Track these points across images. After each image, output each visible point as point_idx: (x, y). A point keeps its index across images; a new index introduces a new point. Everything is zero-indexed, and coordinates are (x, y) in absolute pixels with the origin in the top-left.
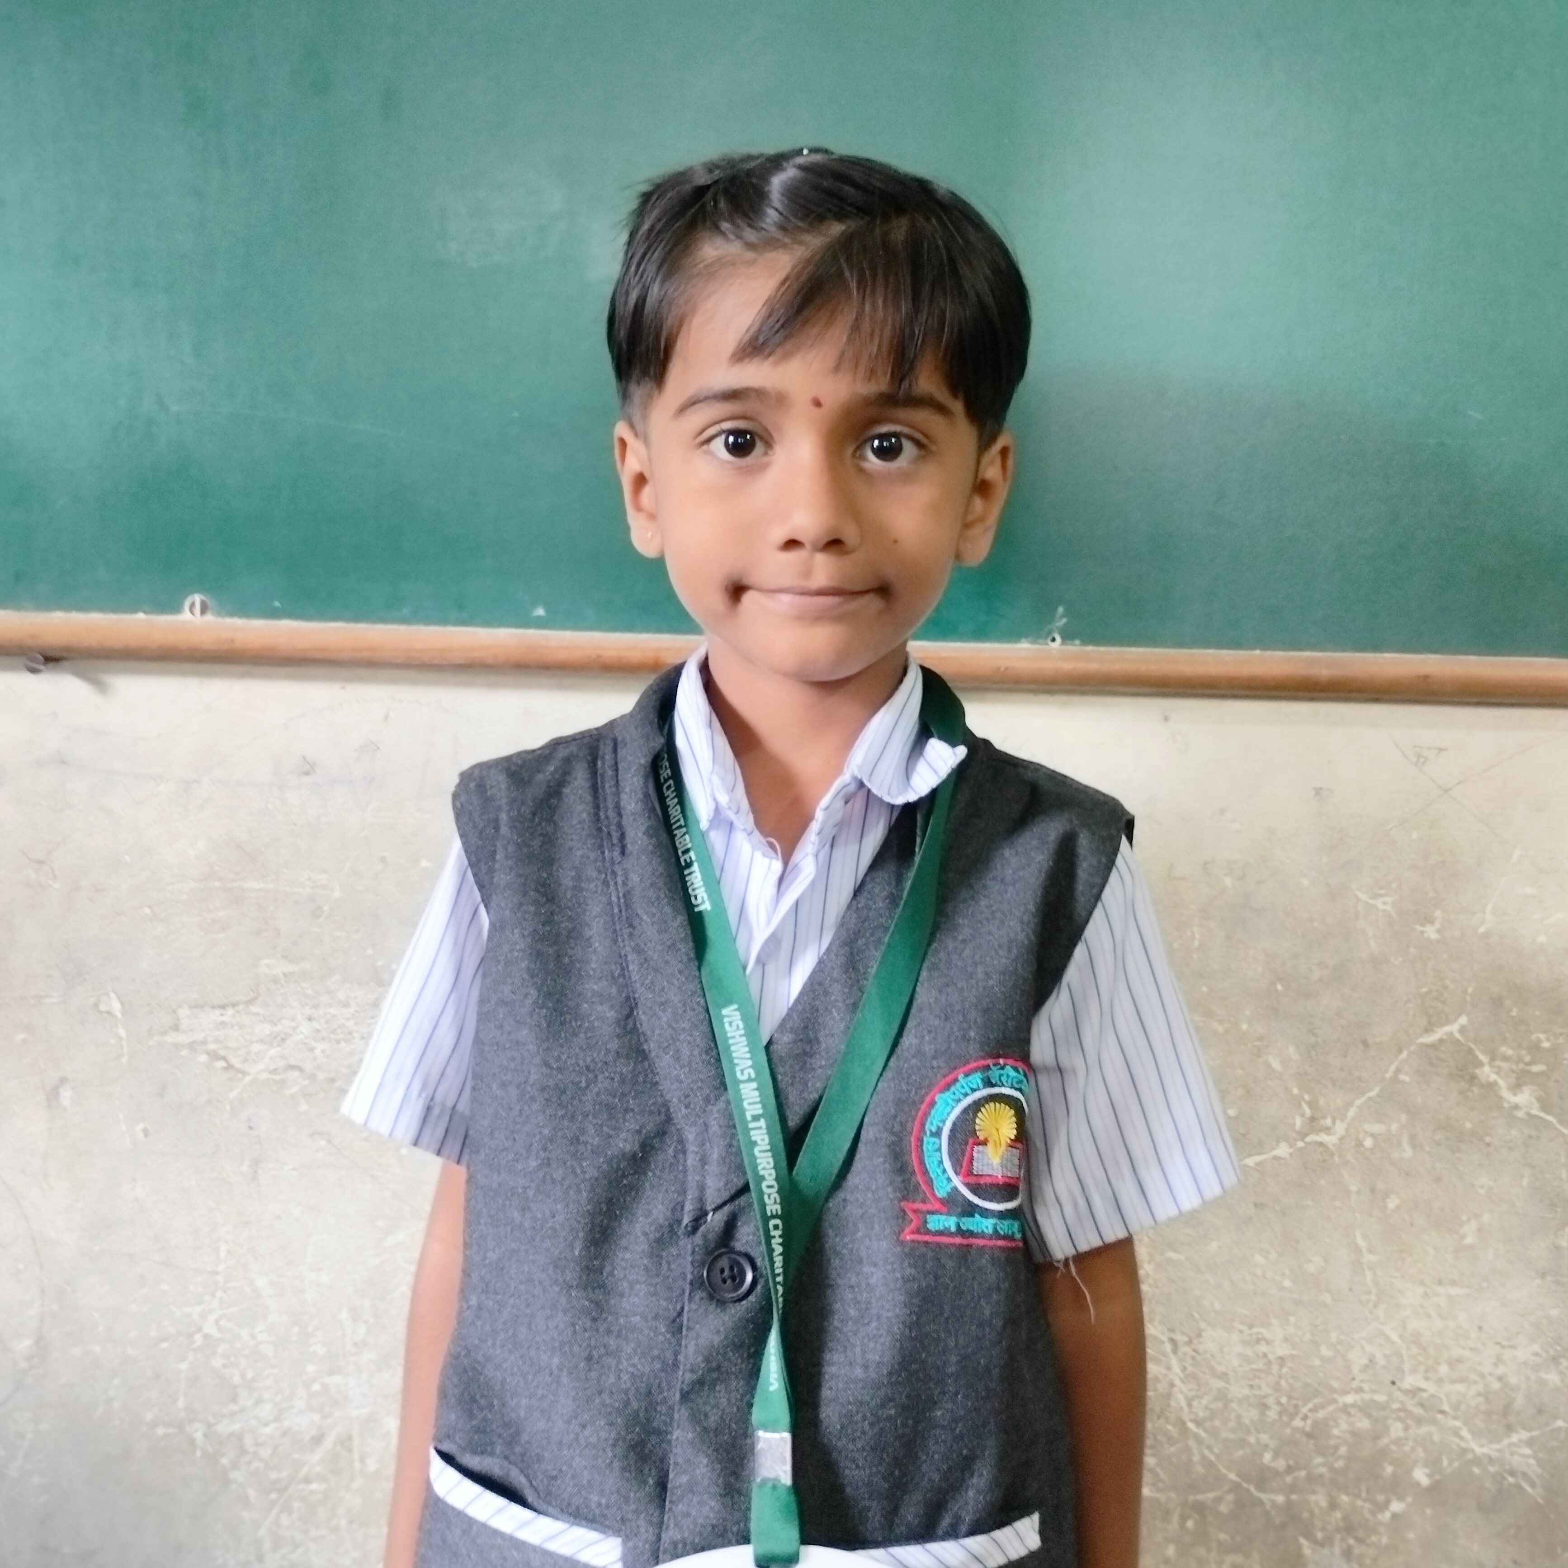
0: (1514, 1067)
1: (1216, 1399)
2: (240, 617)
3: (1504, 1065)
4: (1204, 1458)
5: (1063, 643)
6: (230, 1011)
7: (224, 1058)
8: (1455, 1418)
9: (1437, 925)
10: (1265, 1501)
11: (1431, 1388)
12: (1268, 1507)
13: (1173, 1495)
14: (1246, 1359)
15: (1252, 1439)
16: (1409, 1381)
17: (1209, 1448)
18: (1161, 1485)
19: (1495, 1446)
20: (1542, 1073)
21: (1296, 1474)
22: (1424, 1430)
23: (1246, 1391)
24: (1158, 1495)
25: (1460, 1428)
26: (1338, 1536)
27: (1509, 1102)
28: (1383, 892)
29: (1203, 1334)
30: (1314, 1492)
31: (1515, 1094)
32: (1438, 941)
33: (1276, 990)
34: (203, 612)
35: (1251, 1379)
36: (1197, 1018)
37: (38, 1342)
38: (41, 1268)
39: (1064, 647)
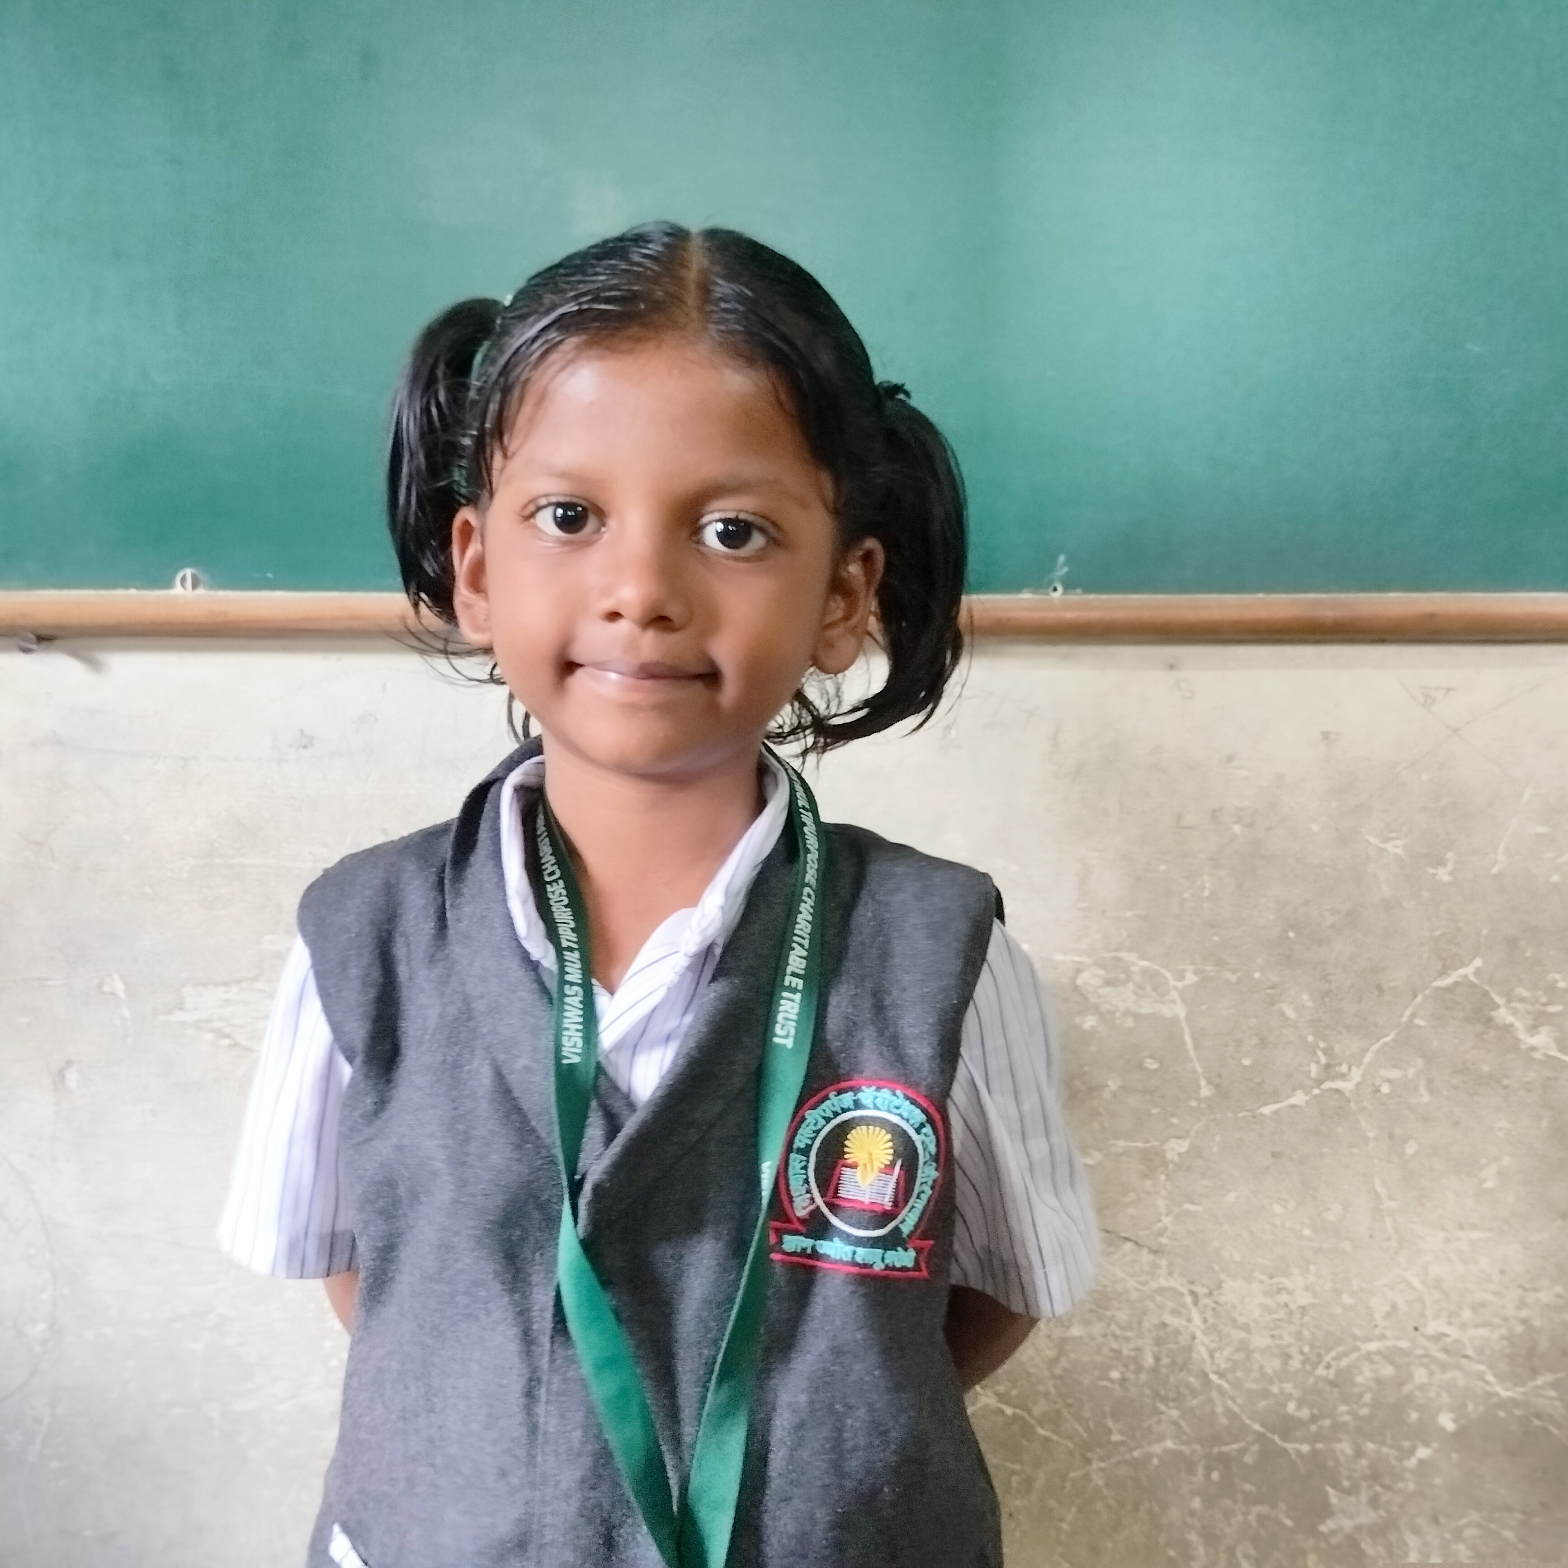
0: (1530, 1008)
1: (1237, 1350)
2: (232, 590)
3: (1520, 1006)
4: (1228, 1410)
5: (1064, 593)
6: (234, 989)
7: (228, 1036)
8: (1480, 1362)
9: (1449, 867)
10: (1291, 1451)
11: (1454, 1333)
12: (1293, 1456)
13: (1197, 1447)
14: (1266, 1309)
15: (1275, 1389)
16: (1433, 1327)
17: (1233, 1399)
18: (1185, 1438)
19: (1521, 1389)
20: (1557, 1014)
21: (1320, 1423)
22: (1449, 1375)
23: (1268, 1341)
24: (1182, 1448)
25: (1484, 1373)
26: (1364, 1484)
27: (1526, 1043)
28: (1393, 835)
29: (1223, 1285)
30: (1340, 1441)
31: (1532, 1036)
32: (1450, 884)
33: (1288, 938)
34: (195, 586)
35: (1273, 1329)
36: (1209, 968)
37: (52, 1326)
38: (52, 1251)
39: (1066, 597)
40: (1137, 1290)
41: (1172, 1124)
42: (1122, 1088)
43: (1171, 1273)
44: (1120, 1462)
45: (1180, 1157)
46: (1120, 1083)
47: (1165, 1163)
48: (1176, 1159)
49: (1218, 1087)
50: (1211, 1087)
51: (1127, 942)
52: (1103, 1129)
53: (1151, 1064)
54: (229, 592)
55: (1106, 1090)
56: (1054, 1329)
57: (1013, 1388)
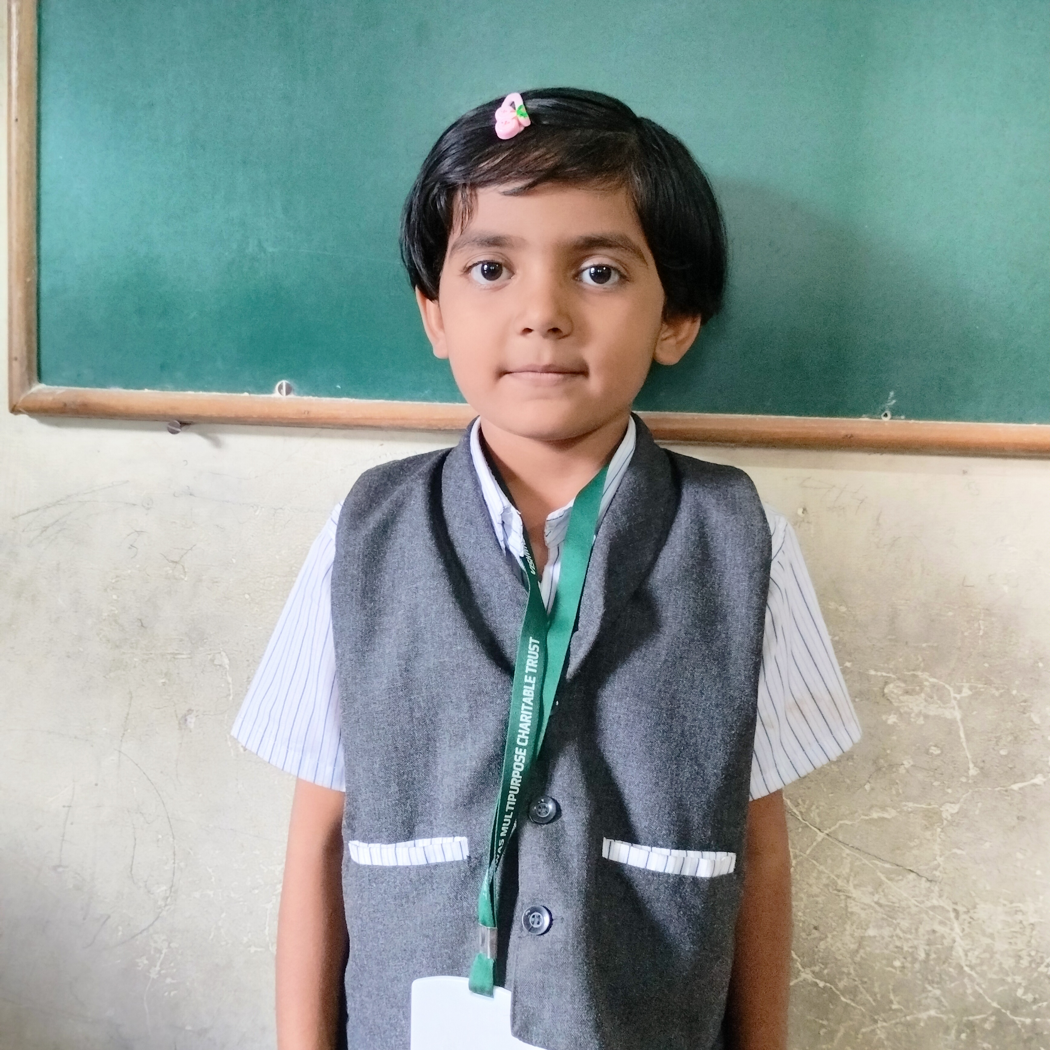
1: (985, 951)
2: (313, 396)
4: (975, 993)
5: (891, 419)
10: (1017, 1022)
12: (1020, 1026)
13: (952, 1016)
14: (1008, 924)
15: (1009, 979)
17: (978, 984)
18: (944, 1009)
21: (1040, 1004)
23: (1007, 946)
24: (942, 1016)
29: (978, 906)
33: (1038, 667)
34: (288, 393)
35: (1011, 938)
36: (980, 686)
37: (172, 886)
38: (174, 838)
39: (892, 421)
40: (917, 906)
41: (948, 793)
42: (912, 766)
43: (940, 896)
44: (897, 1023)
45: (952, 817)
46: (912, 763)
47: (941, 820)
48: (949, 818)
49: (982, 768)
50: (978, 769)
51: (922, 665)
52: (898, 794)
53: (935, 751)
54: (311, 397)
55: (902, 767)
56: (856, 930)
57: (824, 969)
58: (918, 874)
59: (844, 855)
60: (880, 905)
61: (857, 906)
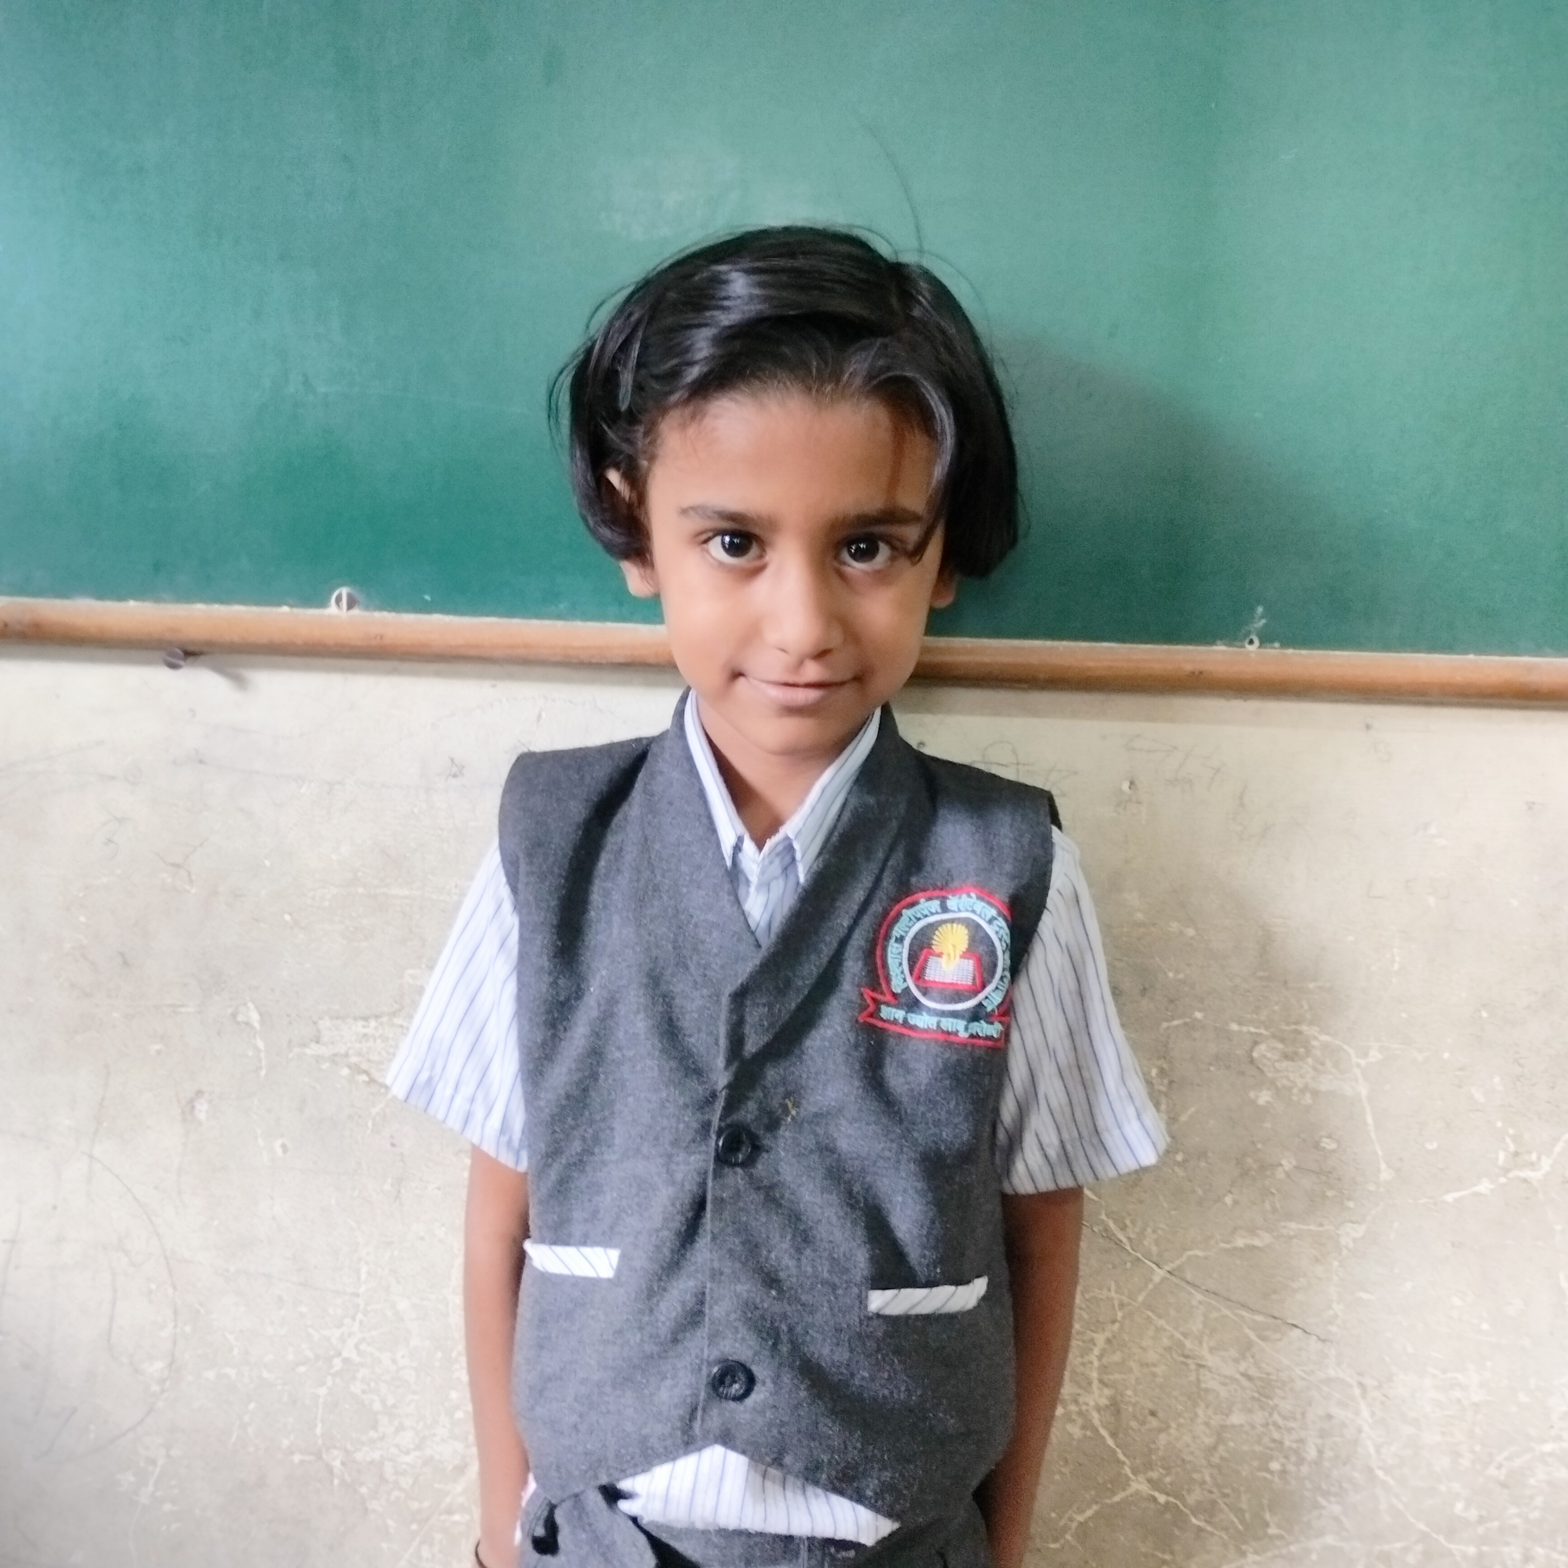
1: (1405, 1446)
2: (389, 611)
4: (1392, 1507)
5: (1260, 647)
6: (373, 1023)
7: (366, 1073)
10: (1455, 1552)
12: (1458, 1559)
13: (1358, 1545)
14: (1439, 1405)
15: (1443, 1488)
17: (1397, 1496)
18: (1345, 1534)
21: (1488, 1525)
23: (1439, 1438)
24: (1342, 1545)
29: (1394, 1378)
30: (1507, 1544)
33: (1481, 1018)
34: (350, 606)
35: (1444, 1426)
36: (1394, 1046)
37: (171, 1364)
38: (175, 1288)
39: (1263, 651)
40: (1303, 1379)
41: (1348, 1208)
42: (1296, 1167)
43: (1339, 1363)
44: (1275, 1557)
45: (1355, 1243)
46: (1294, 1163)
47: (1339, 1248)
48: (1351, 1245)
49: (1399, 1170)
50: (1392, 1171)
51: (1308, 1016)
52: (1274, 1210)
53: (1328, 1144)
54: (385, 614)
55: (1280, 1169)
56: (1213, 1416)
57: (1166, 1475)
58: (1305, 1331)
59: (1194, 1303)
60: (1249, 1378)
61: (1214, 1379)
